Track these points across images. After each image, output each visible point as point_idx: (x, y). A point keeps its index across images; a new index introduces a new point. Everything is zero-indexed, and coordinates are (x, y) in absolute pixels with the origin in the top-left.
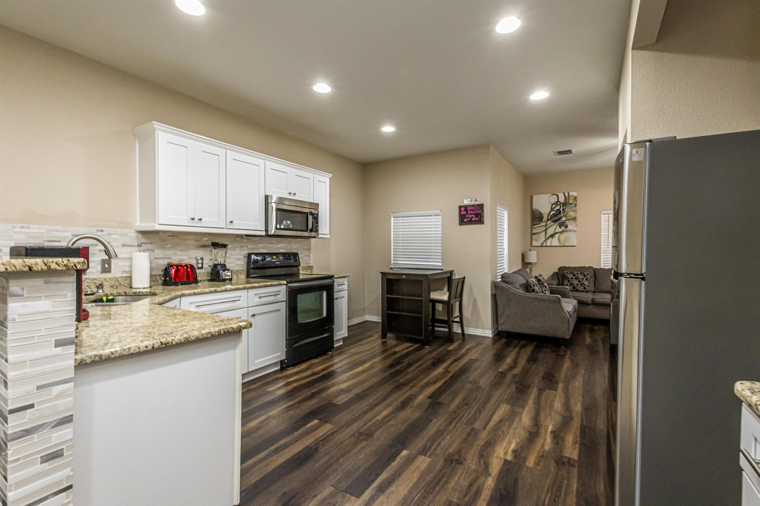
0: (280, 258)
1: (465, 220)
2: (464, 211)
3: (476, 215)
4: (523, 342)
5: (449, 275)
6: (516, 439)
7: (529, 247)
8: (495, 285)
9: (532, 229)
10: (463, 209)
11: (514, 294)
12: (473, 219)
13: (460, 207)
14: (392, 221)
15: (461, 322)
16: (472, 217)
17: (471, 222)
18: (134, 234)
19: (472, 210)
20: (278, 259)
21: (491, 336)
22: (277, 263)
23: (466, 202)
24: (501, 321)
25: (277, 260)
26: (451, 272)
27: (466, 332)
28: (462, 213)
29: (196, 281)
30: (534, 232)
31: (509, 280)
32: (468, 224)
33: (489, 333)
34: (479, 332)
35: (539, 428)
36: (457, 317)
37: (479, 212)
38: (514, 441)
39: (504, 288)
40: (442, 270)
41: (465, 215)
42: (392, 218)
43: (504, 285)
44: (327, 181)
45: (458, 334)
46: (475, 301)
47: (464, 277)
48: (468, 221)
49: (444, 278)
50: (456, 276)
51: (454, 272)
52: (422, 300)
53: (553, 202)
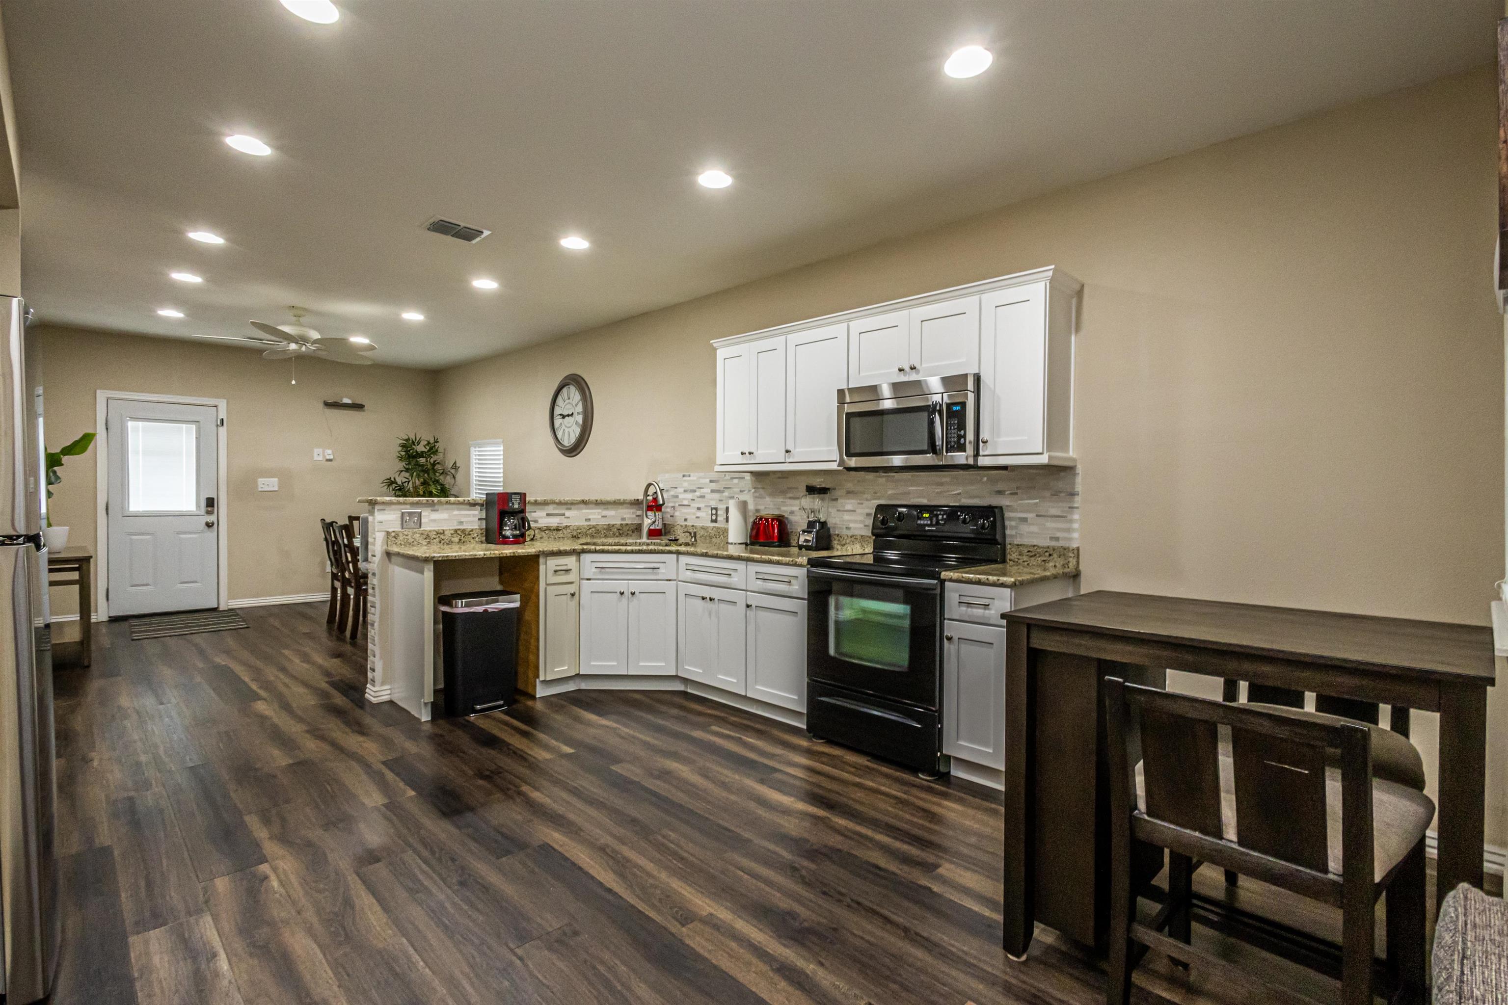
0: (940, 517)
6: (281, 895)
20: (934, 519)
22: (927, 528)
25: (929, 522)
29: (788, 545)
35: (253, 944)
38: (282, 891)
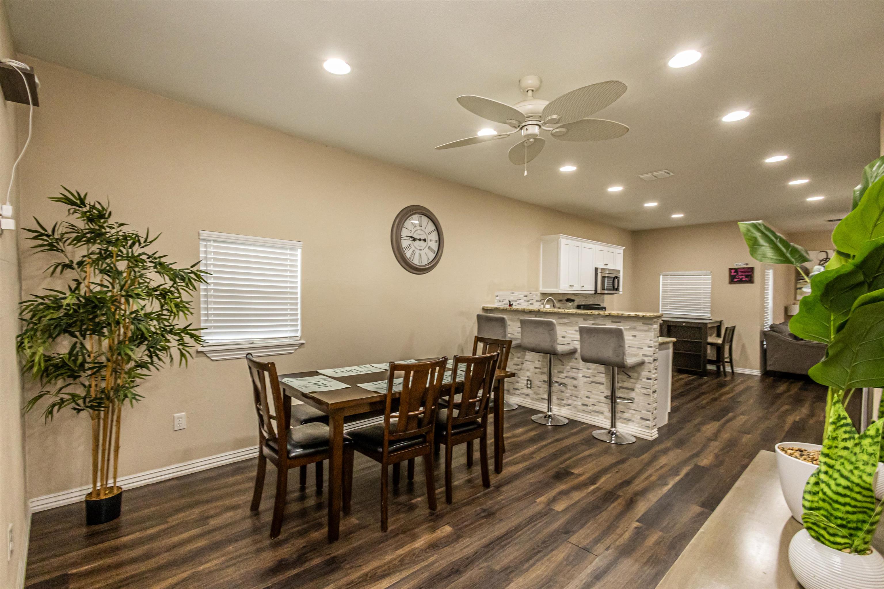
1: (736, 280)
2: (735, 272)
3: (747, 276)
4: (791, 380)
5: (718, 324)
7: (793, 301)
8: (764, 335)
9: (796, 284)
10: (733, 271)
11: (784, 341)
12: (743, 279)
13: (731, 269)
14: (661, 279)
15: (731, 362)
16: (742, 278)
17: (741, 282)
18: (539, 295)
19: (742, 272)
21: (759, 375)
23: (735, 266)
24: (769, 363)
26: (721, 322)
27: (735, 371)
28: (732, 274)
30: (799, 286)
31: (777, 329)
32: (738, 283)
33: (757, 372)
34: (747, 371)
36: (727, 358)
37: (750, 273)
39: (773, 336)
40: (711, 320)
41: (735, 276)
42: (661, 277)
43: (773, 333)
44: (622, 252)
45: (729, 372)
46: (743, 346)
47: (735, 327)
48: (738, 281)
49: (714, 327)
50: (726, 325)
51: (723, 322)
52: (701, 342)
53: (821, 259)
